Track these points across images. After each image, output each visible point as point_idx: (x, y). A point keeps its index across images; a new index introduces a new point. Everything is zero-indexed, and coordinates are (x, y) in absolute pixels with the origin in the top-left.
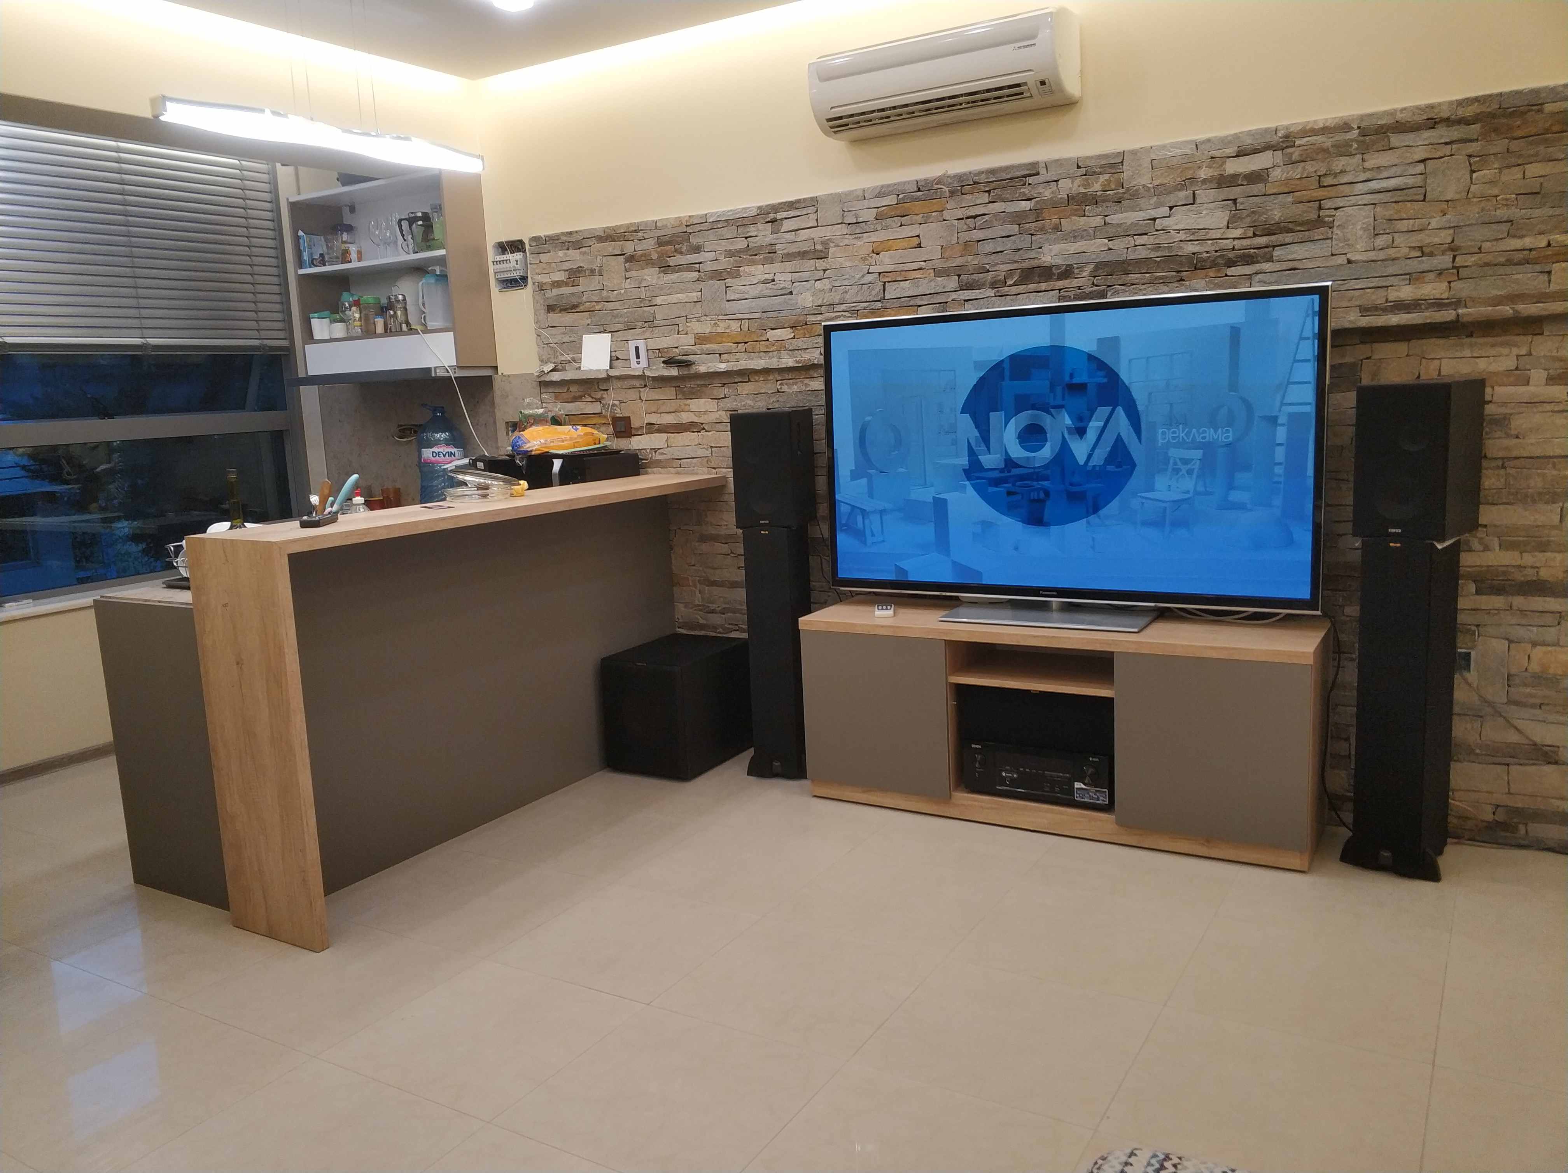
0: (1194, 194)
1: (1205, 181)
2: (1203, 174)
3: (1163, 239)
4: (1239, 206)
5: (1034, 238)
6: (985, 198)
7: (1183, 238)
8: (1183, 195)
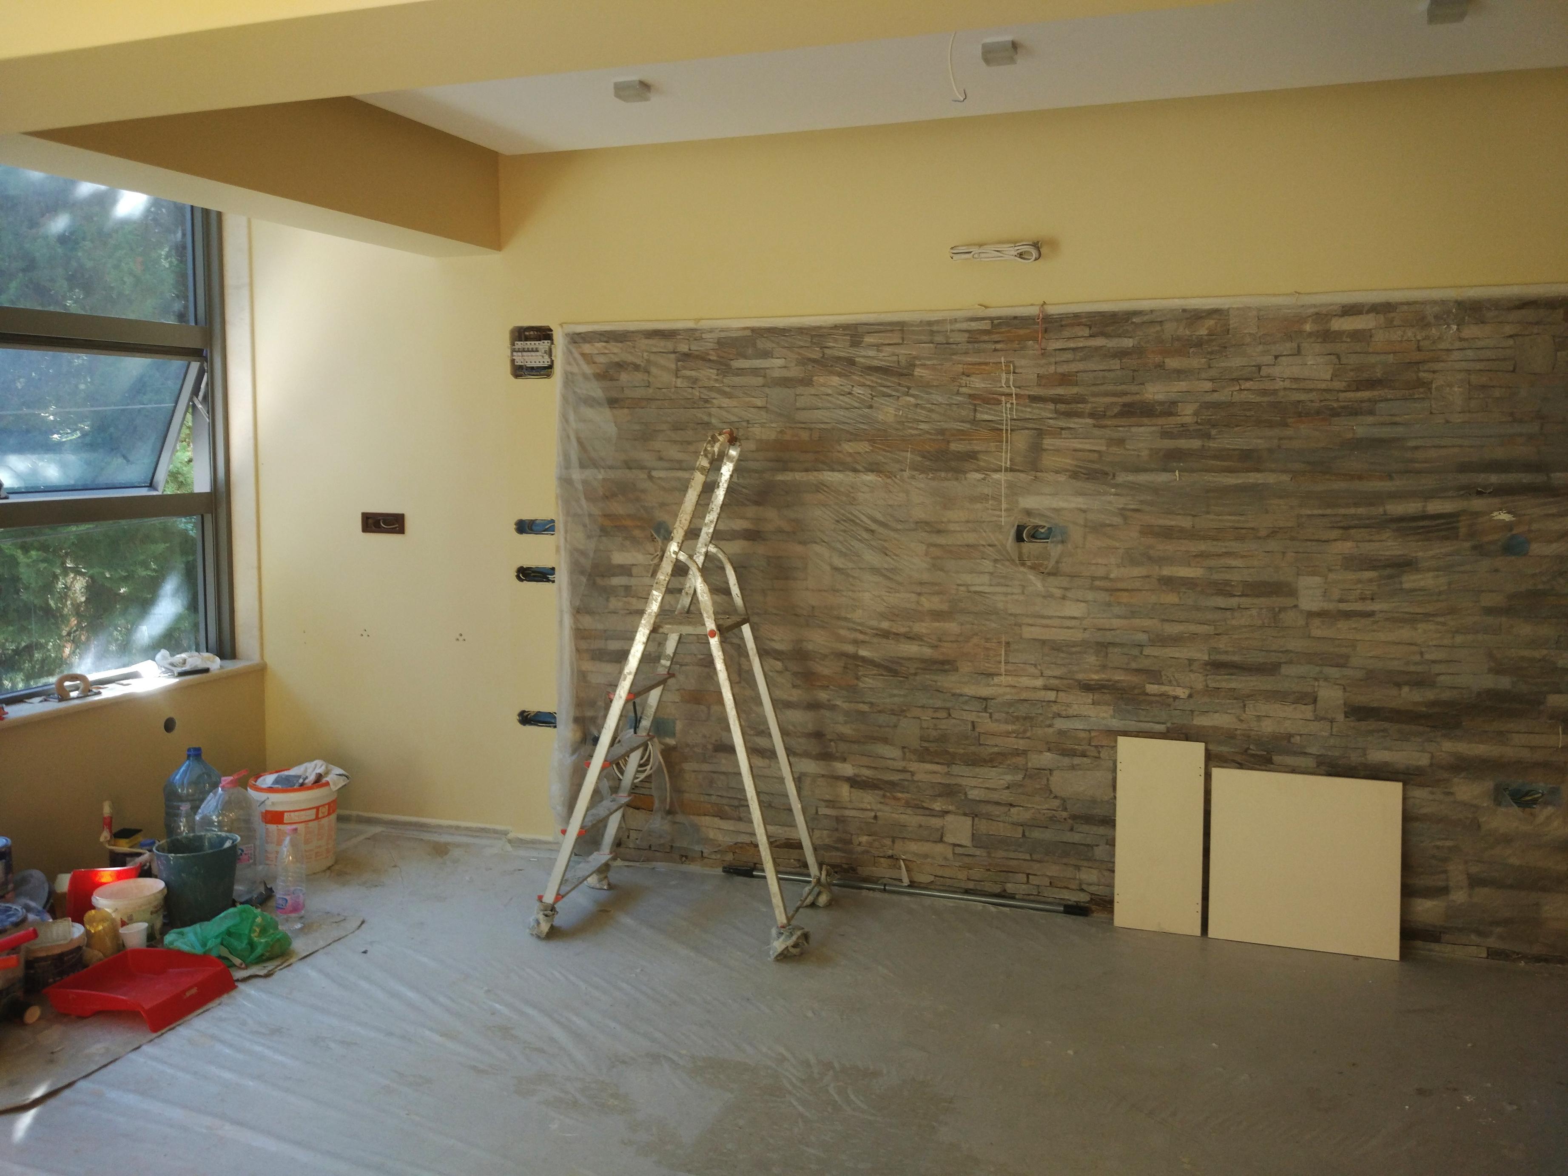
0: (1299, 347)
1: (1310, 334)
2: (1308, 327)
3: (1268, 385)
4: (1344, 361)
5: (1136, 373)
6: (1086, 332)
7: (1288, 386)
8: (1289, 347)
